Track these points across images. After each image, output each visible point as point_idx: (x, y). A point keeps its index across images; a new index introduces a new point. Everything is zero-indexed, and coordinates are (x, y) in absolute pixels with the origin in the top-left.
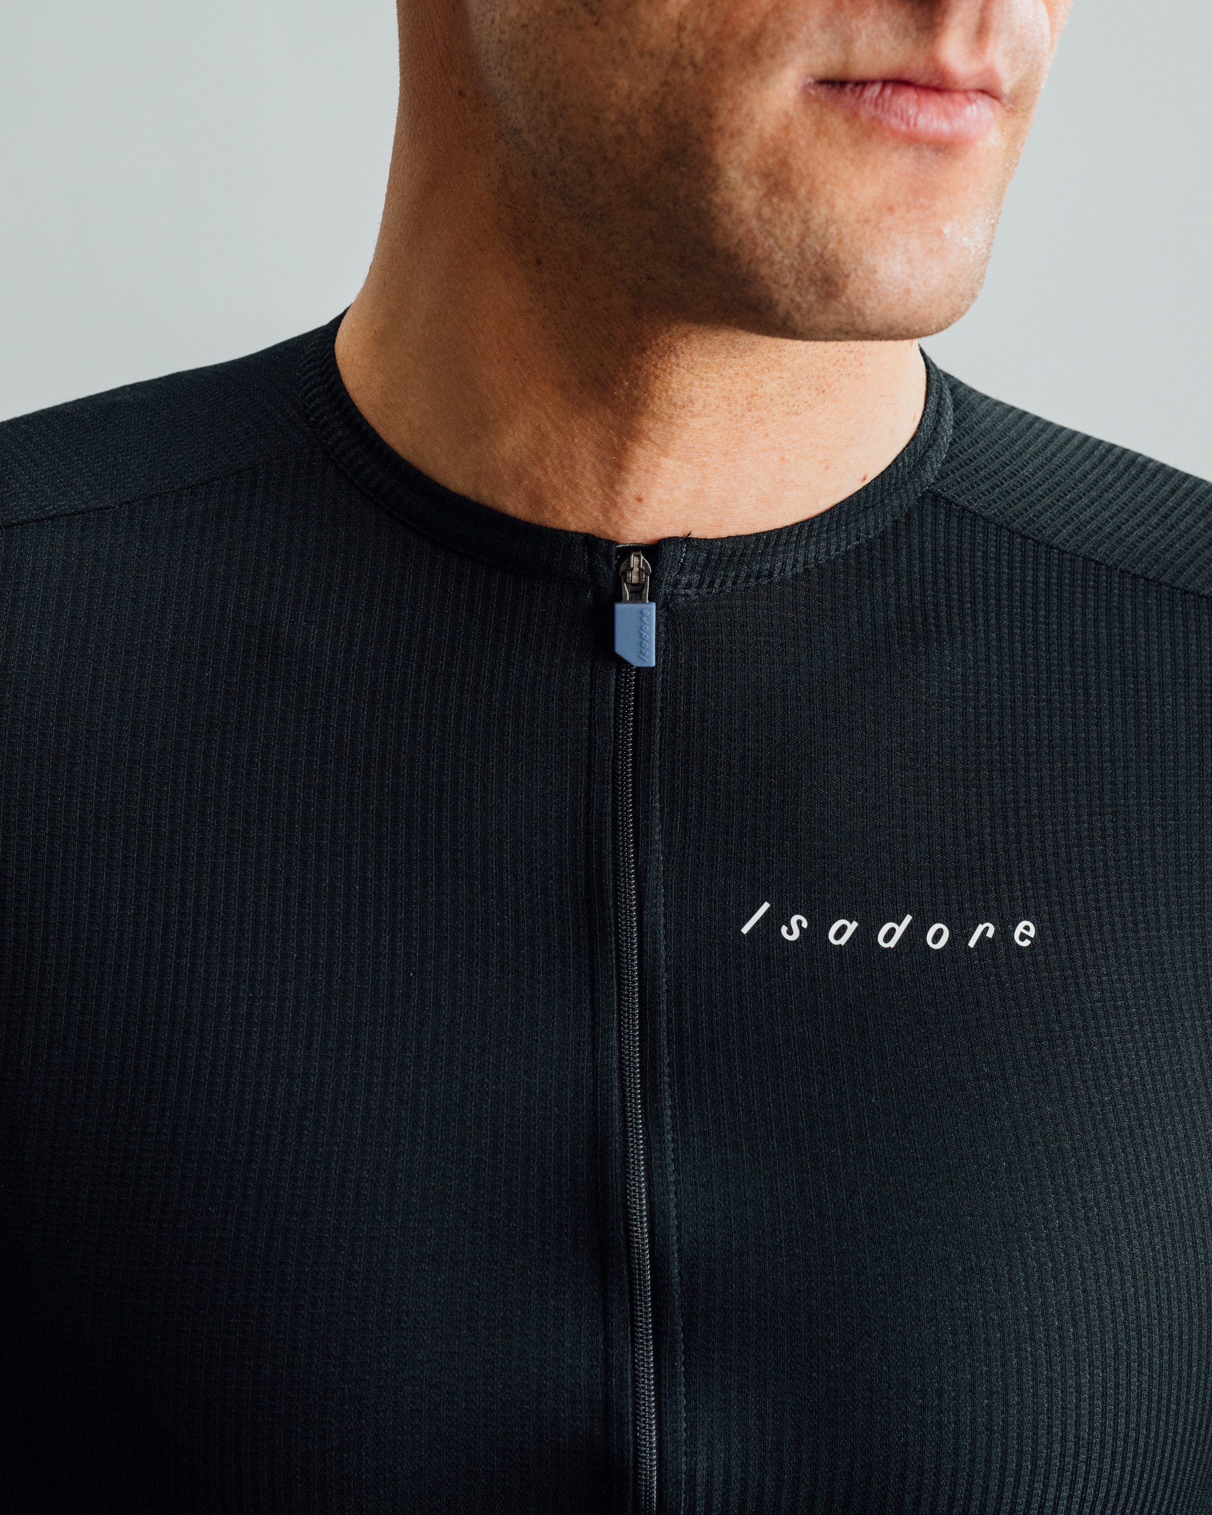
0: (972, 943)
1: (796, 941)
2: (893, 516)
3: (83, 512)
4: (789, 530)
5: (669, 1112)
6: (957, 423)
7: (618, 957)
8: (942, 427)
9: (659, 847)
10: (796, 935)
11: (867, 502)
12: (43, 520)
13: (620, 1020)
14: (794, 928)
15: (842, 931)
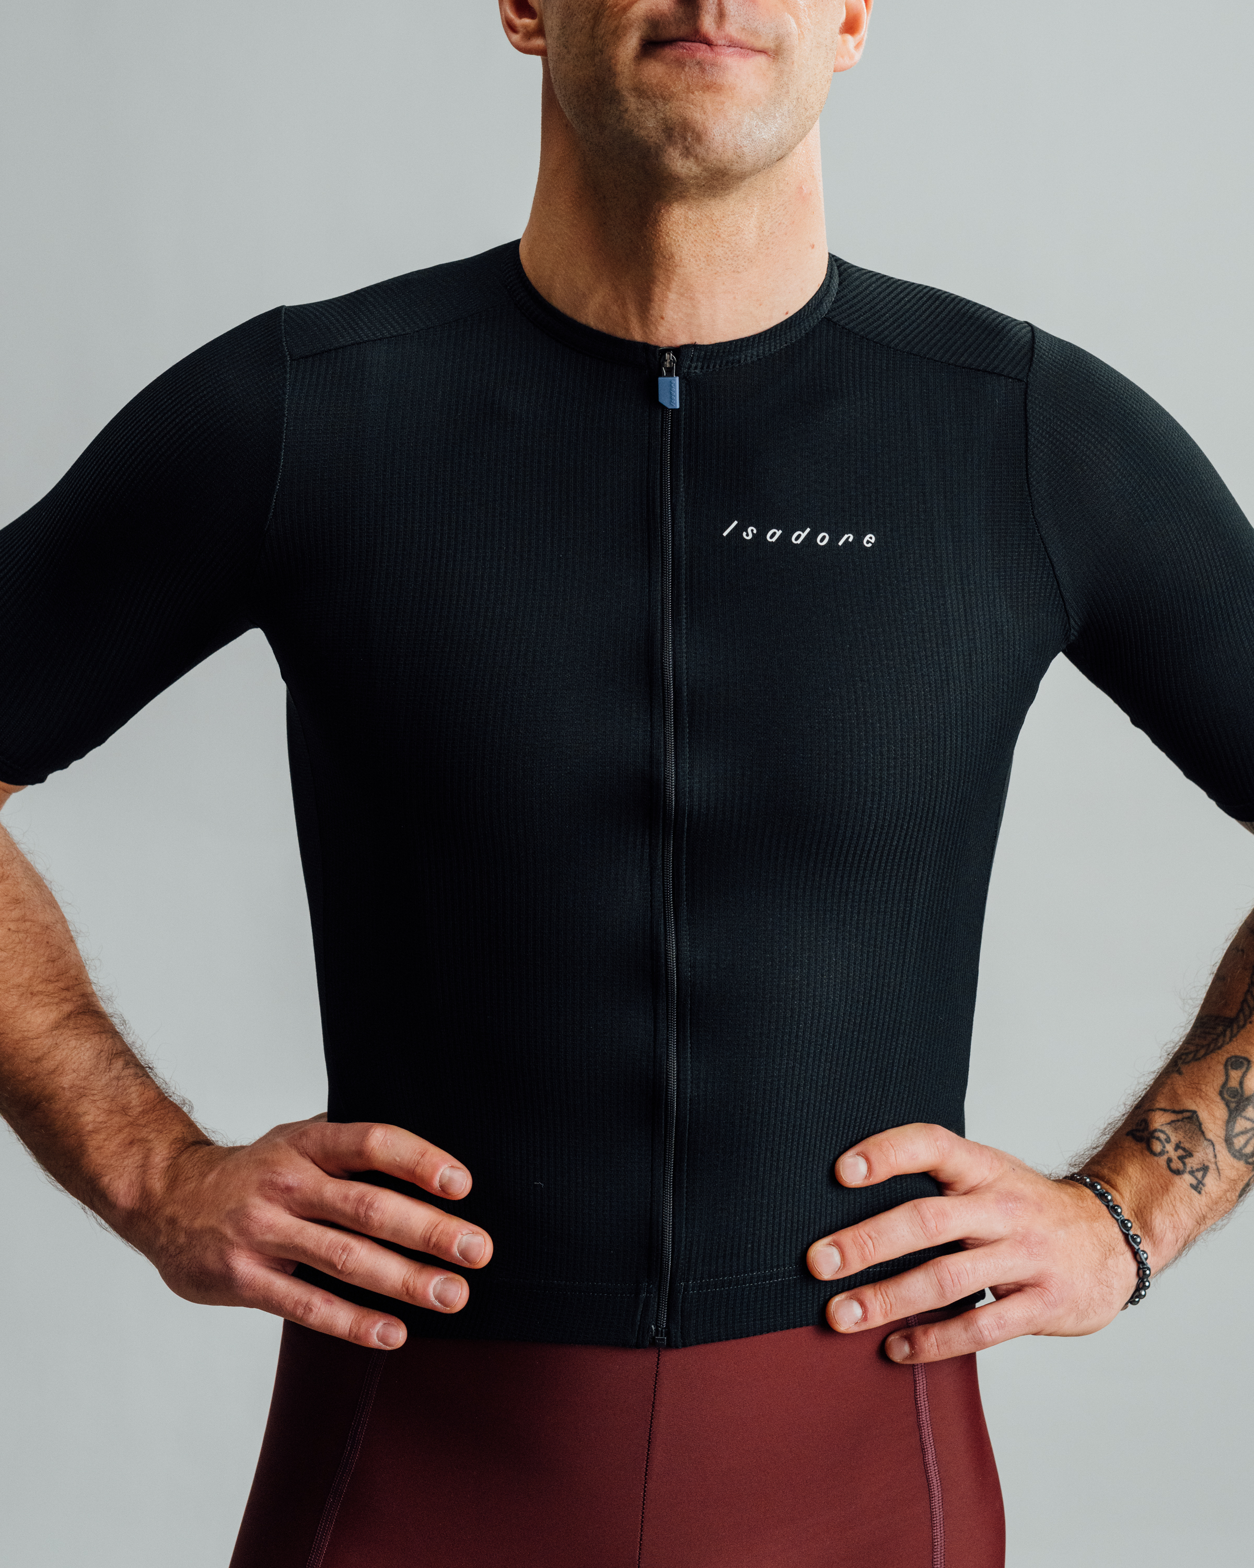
0: (840, 543)
1: (750, 540)
2: (805, 331)
3: (395, 336)
4: (748, 339)
5: (684, 620)
6: (840, 284)
7: (662, 547)
8: (832, 284)
9: (683, 494)
10: (750, 536)
11: (791, 325)
12: (375, 340)
13: (662, 577)
14: (749, 533)
15: (774, 535)
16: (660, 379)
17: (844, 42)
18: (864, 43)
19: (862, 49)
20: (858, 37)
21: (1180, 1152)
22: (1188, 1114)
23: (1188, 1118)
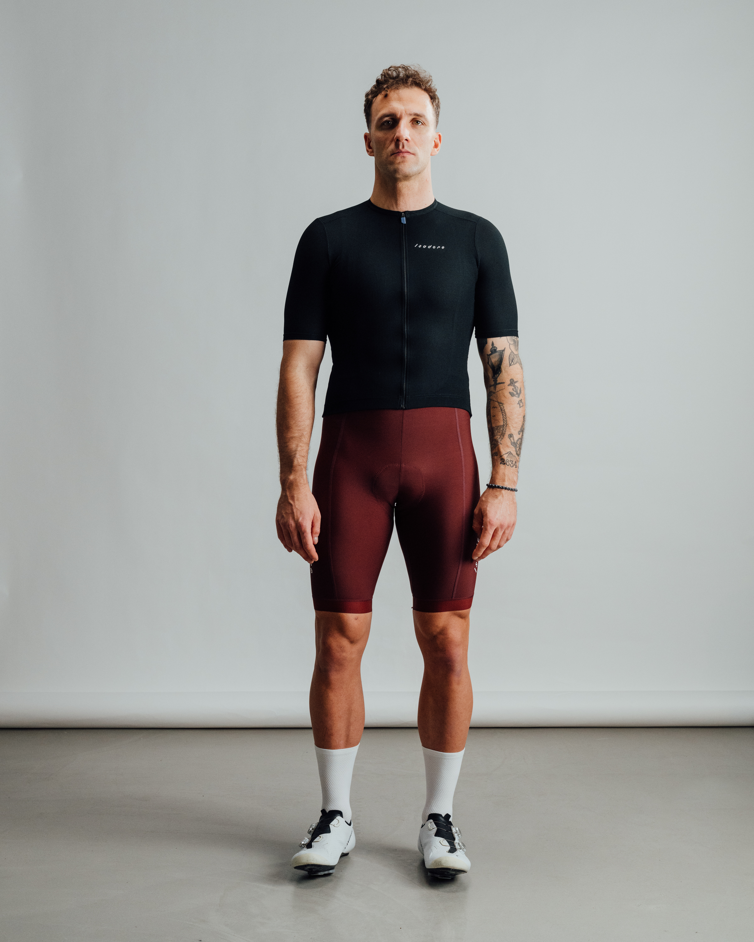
0: (437, 248)
1: (420, 248)
4: (418, 211)
9: (407, 239)
14: (420, 246)
15: (425, 247)
16: (401, 218)
17: (434, 150)
18: (439, 150)
19: (439, 151)
20: (438, 149)
21: (511, 462)
22: (509, 453)
23: (510, 453)
